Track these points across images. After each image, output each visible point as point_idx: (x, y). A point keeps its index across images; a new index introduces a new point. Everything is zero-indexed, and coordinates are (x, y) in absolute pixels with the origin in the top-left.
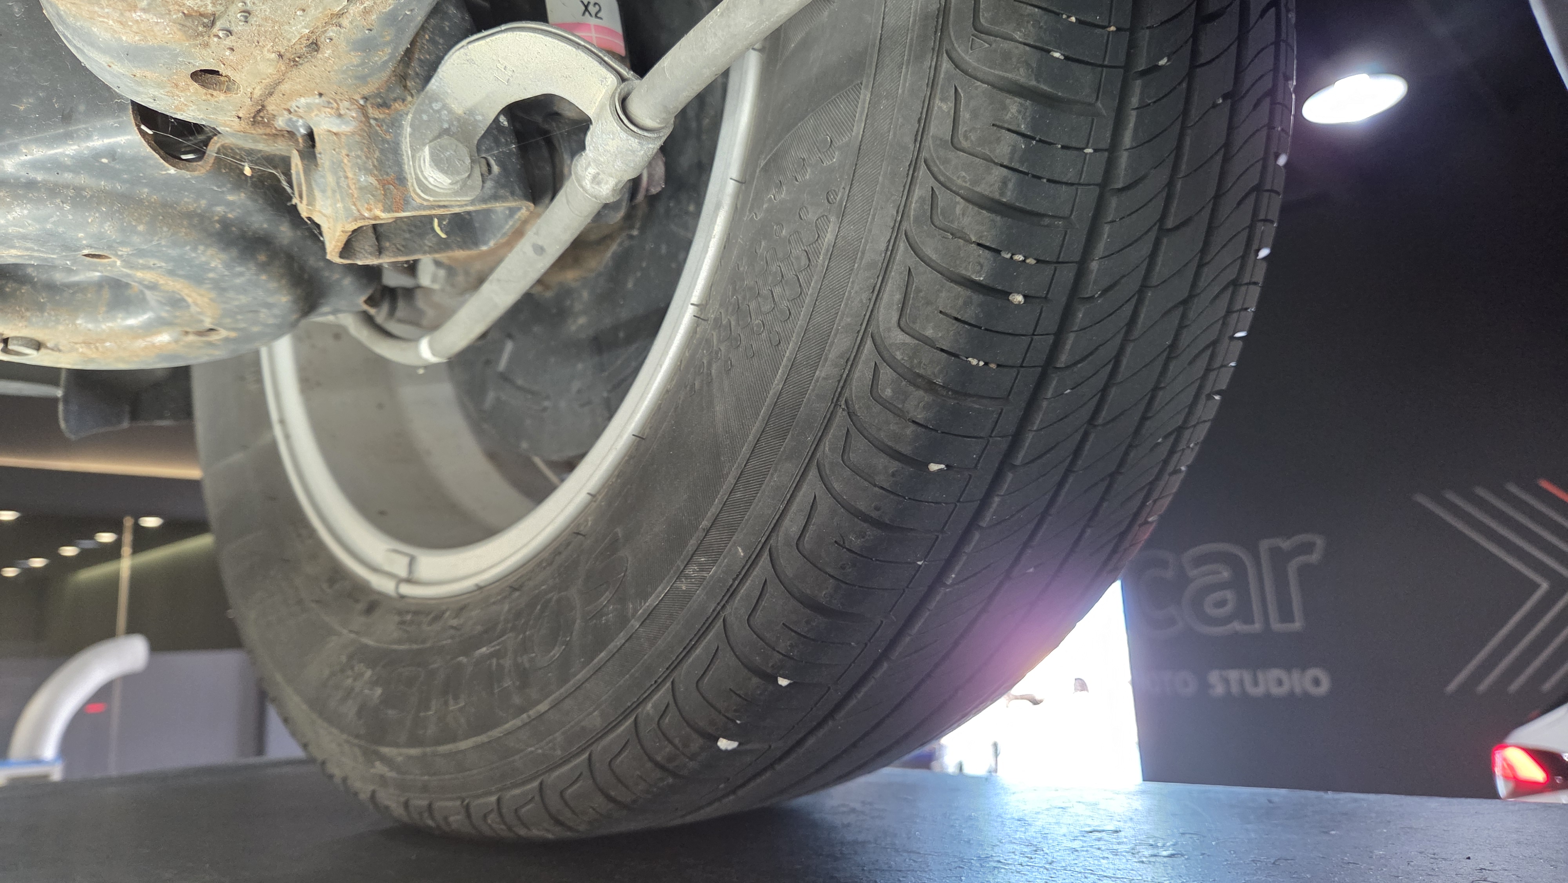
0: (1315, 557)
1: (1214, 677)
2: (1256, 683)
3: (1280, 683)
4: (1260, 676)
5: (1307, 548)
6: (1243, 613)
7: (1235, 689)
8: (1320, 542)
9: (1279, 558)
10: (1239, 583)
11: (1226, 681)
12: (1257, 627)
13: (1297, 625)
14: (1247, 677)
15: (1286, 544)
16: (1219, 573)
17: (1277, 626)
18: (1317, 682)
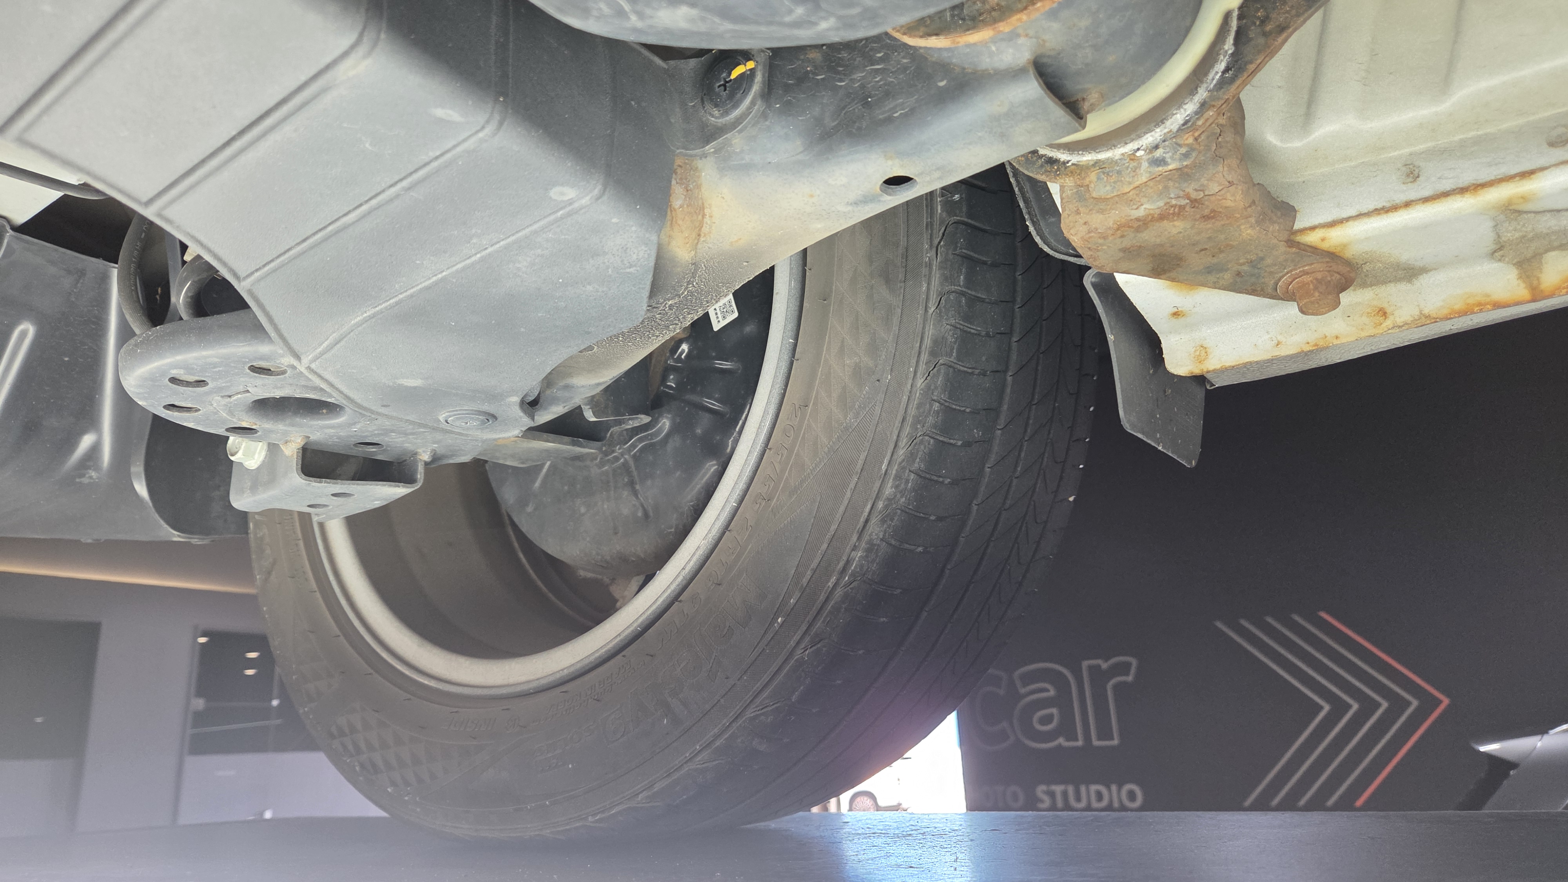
0: (1130, 678)
1: (1040, 790)
2: (1078, 799)
3: (1100, 796)
4: (1083, 789)
5: (1124, 668)
6: (1066, 729)
7: (1060, 804)
8: (1134, 662)
9: (1099, 678)
10: (1062, 700)
11: (1052, 795)
12: (1080, 743)
13: (1115, 742)
14: (1071, 789)
15: (1105, 666)
16: (1047, 690)
17: (1096, 743)
18: (1132, 796)
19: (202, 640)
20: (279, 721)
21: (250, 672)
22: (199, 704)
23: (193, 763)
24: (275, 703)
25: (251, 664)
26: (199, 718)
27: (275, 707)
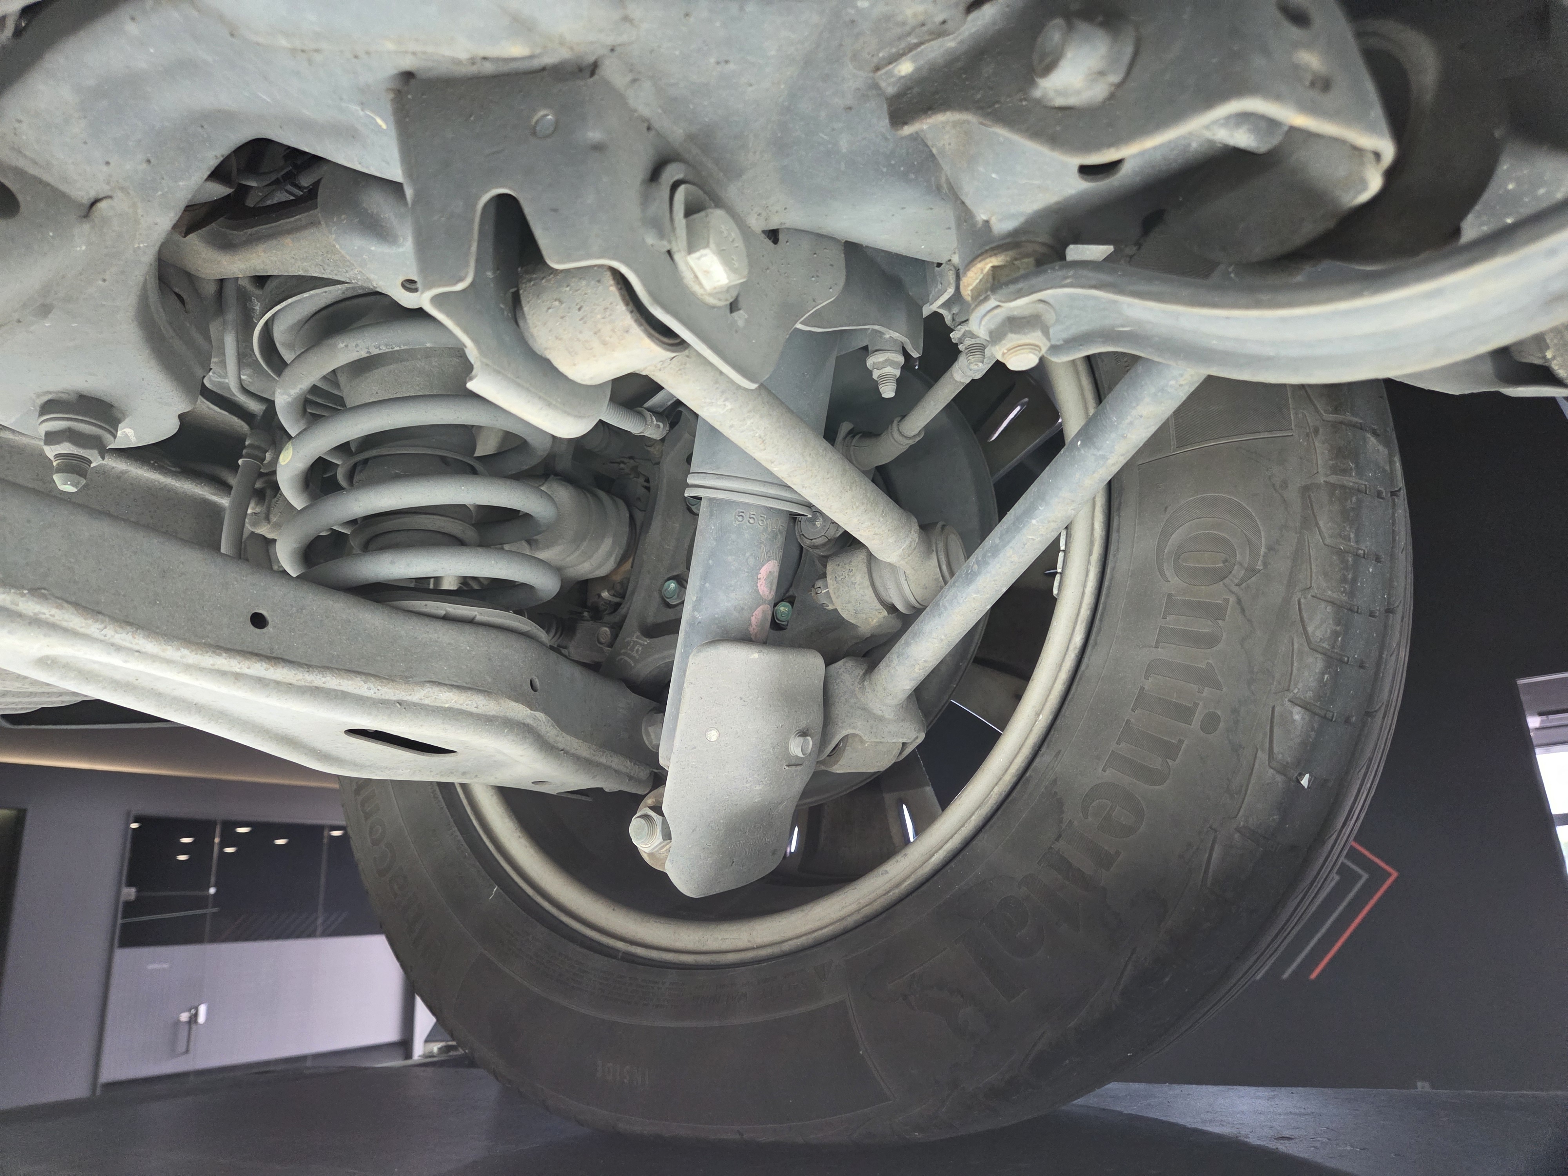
19: (134, 826)
20: (215, 910)
21: (182, 858)
22: (130, 893)
23: (124, 957)
24: (212, 891)
25: (185, 849)
26: (130, 908)
27: (214, 895)
